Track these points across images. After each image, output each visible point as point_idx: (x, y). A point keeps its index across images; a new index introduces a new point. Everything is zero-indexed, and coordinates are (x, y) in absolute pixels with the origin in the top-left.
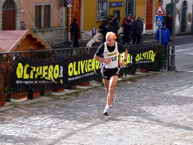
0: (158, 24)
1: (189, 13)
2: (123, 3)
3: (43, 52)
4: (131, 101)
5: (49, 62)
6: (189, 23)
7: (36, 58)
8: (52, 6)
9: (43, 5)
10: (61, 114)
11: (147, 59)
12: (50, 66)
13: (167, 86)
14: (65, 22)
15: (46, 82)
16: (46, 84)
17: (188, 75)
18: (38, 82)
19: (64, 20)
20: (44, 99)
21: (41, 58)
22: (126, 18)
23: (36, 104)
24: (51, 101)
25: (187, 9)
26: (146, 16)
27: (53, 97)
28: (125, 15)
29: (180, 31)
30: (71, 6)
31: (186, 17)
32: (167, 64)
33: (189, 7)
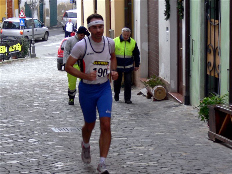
1: (46, 8)
6: (47, 18)
11: (16, 50)
17: (45, 59)
25: (44, 5)
26: (7, 14)
31: (44, 12)
32: (30, 53)
33: (46, 3)
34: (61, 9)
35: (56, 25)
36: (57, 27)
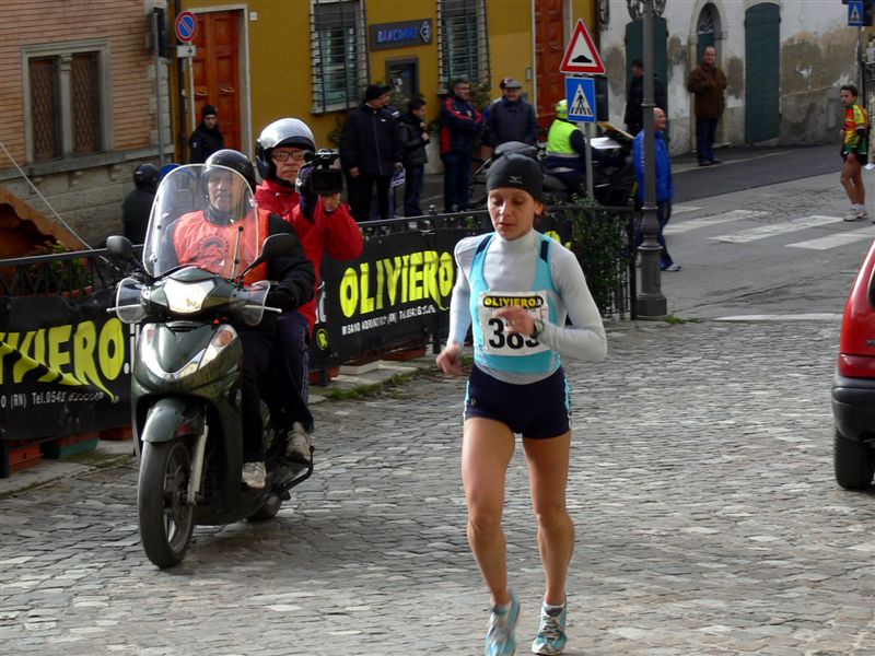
0: (578, 114)
1: (729, 56)
2: (427, 27)
3: (45, 264)
4: (450, 460)
5: (73, 305)
6: (735, 104)
7: (11, 290)
8: (105, 52)
9: (66, 54)
10: (129, 535)
12: (82, 326)
13: (621, 389)
14: (171, 127)
15: (67, 396)
16: (66, 405)
17: (721, 334)
18: (30, 399)
19: (165, 118)
20: (60, 475)
21: (36, 289)
22: (445, 91)
23: (24, 497)
24: (89, 480)
25: (721, 39)
26: (538, 79)
27: (100, 463)
28: (442, 79)
29: (694, 139)
30: (193, 54)
32: (627, 292)
33: (729, 30)
34: (799, 62)
35: (775, 135)
36: (779, 147)
